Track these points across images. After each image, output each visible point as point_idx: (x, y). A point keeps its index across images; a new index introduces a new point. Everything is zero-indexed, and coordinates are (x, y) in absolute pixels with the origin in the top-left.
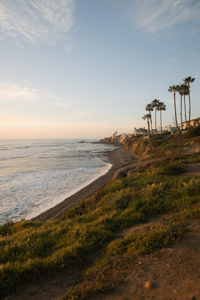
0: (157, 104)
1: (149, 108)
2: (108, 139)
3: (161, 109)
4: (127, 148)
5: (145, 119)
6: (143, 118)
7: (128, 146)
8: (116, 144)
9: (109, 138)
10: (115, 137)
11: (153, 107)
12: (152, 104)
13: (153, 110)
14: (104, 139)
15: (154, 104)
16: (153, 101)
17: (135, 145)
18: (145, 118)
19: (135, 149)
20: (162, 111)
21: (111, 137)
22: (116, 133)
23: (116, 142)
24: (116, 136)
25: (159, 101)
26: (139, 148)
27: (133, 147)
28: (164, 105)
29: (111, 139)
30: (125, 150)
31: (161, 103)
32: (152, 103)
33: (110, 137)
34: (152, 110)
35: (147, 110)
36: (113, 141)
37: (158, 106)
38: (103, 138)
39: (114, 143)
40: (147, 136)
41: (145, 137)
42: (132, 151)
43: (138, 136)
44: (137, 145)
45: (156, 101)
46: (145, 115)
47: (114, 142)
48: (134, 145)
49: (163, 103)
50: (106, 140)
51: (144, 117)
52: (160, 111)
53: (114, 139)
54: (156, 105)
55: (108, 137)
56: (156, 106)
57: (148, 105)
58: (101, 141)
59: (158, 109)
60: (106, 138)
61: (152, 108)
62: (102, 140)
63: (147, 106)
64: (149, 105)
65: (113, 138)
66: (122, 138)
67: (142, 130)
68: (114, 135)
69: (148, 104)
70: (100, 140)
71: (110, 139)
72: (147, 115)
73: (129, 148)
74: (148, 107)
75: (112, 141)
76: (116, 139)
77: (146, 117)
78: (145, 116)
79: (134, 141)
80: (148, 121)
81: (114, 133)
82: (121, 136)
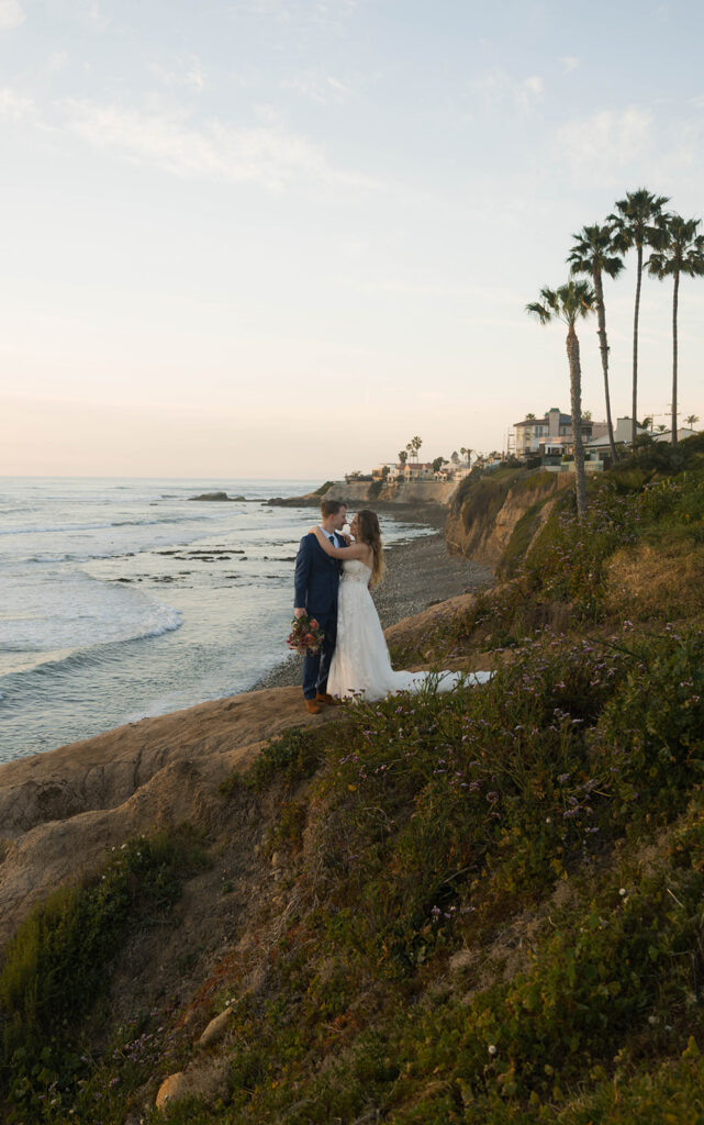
0: (651, 223)
1: (597, 257)
2: (368, 479)
3: (676, 266)
4: (463, 537)
5: (548, 315)
6: (536, 308)
7: (469, 524)
8: (412, 513)
9: (376, 473)
10: (407, 469)
11: (622, 244)
12: (613, 222)
13: (622, 273)
14: (342, 479)
15: (627, 224)
16: (622, 206)
17: (508, 517)
18: (551, 310)
19: (507, 543)
20: (684, 277)
21: (386, 470)
22: (417, 443)
23: (415, 503)
24: (411, 466)
26: (530, 536)
27: (498, 532)
29: (384, 479)
30: (450, 547)
31: (678, 221)
32: (611, 218)
33: (379, 468)
34: (615, 267)
35: (573, 266)
36: (396, 495)
37: (658, 239)
39: (402, 507)
42: (490, 553)
43: (535, 459)
44: (519, 514)
45: (639, 204)
46: (553, 290)
47: (399, 500)
48: (502, 515)
49: (693, 225)
50: (357, 484)
51: (543, 302)
52: (669, 279)
53: (400, 479)
54: (640, 234)
55: (367, 472)
56: (640, 242)
57: (589, 231)
58: (323, 490)
59: (657, 267)
60: (357, 478)
61: (618, 255)
62: (329, 484)
63: (579, 243)
64: (596, 237)
65: (394, 473)
66: (449, 478)
68: (403, 456)
69: (590, 225)
70: (320, 485)
71: (377, 479)
72: (564, 293)
73: (472, 533)
74: (583, 249)
75: (389, 493)
76: (413, 484)
77: (560, 303)
78: (551, 297)
79: (502, 491)
80: (566, 332)
81: (404, 449)
82: (443, 467)
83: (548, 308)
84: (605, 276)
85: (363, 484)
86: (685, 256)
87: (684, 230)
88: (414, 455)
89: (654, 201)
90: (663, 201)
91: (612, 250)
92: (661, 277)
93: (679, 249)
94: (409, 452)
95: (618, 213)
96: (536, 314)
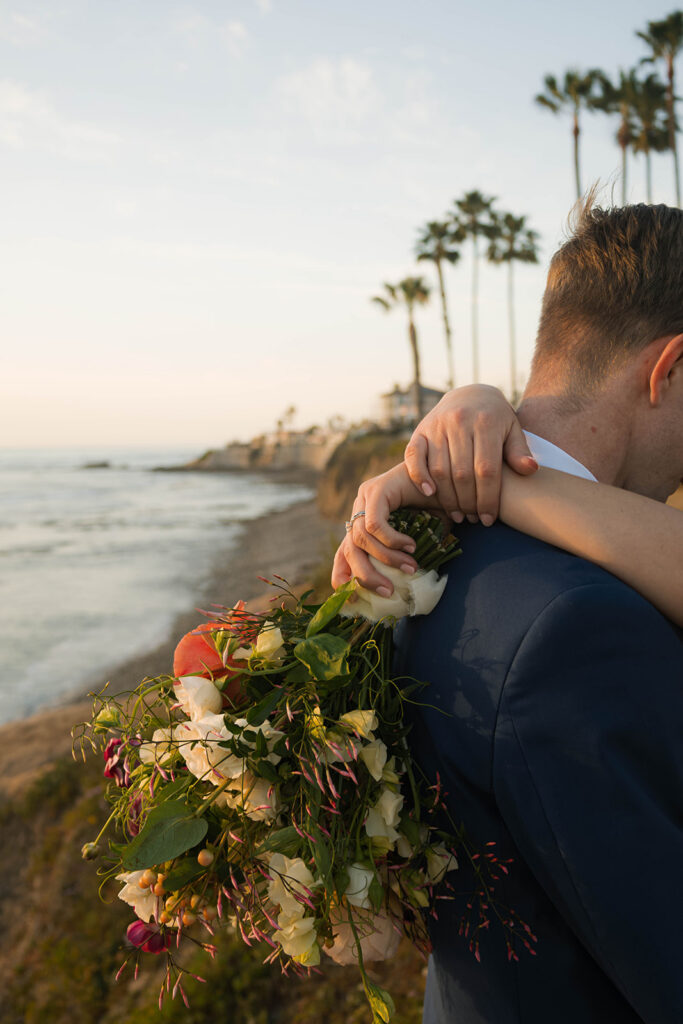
0: (484, 219)
1: (437, 248)
3: (510, 255)
4: (333, 503)
5: (389, 306)
6: (378, 300)
7: (339, 488)
8: (290, 477)
9: (254, 441)
10: (284, 436)
11: (459, 237)
12: (451, 219)
14: (224, 447)
15: (463, 220)
16: (460, 204)
18: (392, 302)
20: (517, 265)
21: (264, 438)
22: (292, 411)
23: (292, 467)
24: (288, 433)
25: (496, 201)
28: (530, 234)
29: (262, 446)
31: (509, 219)
32: (450, 214)
33: (257, 436)
34: (453, 257)
35: (418, 256)
36: (274, 460)
37: (492, 232)
38: (219, 444)
43: (395, 429)
45: (474, 202)
46: (395, 283)
47: (277, 465)
49: (521, 220)
50: (235, 452)
51: (384, 294)
52: (504, 266)
53: (278, 445)
54: (476, 228)
55: (245, 441)
56: (476, 235)
58: (204, 458)
59: (493, 256)
60: (236, 446)
61: (455, 246)
63: (422, 237)
64: (437, 231)
65: (272, 440)
68: (280, 423)
69: (431, 220)
71: (255, 446)
72: (403, 285)
74: (426, 241)
75: (267, 459)
76: (289, 451)
77: (400, 294)
78: (392, 290)
79: (368, 459)
81: (280, 417)
82: (317, 433)
83: (389, 299)
84: (446, 266)
85: (242, 451)
86: (517, 247)
87: (515, 224)
88: (289, 423)
89: (486, 200)
90: (493, 199)
91: (450, 242)
93: (511, 240)
94: (284, 421)
95: (456, 210)
96: (379, 307)
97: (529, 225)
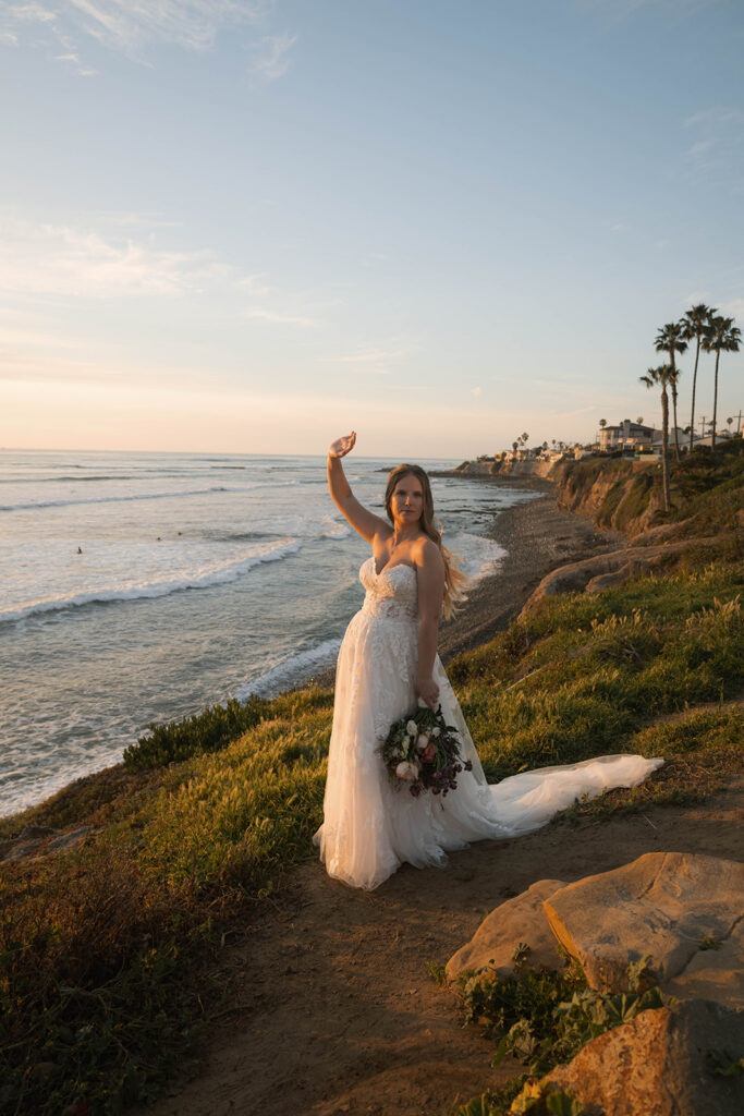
0: (706, 323)
1: (671, 341)
2: (493, 459)
3: (718, 346)
4: (569, 499)
5: (651, 383)
6: (645, 379)
7: (573, 491)
8: (523, 483)
9: (497, 456)
10: (519, 454)
11: (688, 335)
12: (683, 323)
13: (686, 350)
14: (475, 460)
15: (692, 324)
16: (689, 314)
17: (600, 489)
18: (654, 380)
19: (599, 504)
20: (723, 352)
21: (504, 455)
22: (525, 437)
23: (524, 476)
24: (522, 452)
25: (714, 311)
26: (618, 500)
27: (593, 497)
28: (734, 331)
29: (503, 460)
30: (559, 505)
31: (720, 319)
32: (683, 320)
33: (499, 453)
34: (682, 347)
35: (659, 348)
36: (511, 471)
37: (709, 332)
38: (472, 457)
39: (515, 478)
40: (651, 453)
41: (645, 458)
42: (588, 510)
43: (615, 453)
44: (607, 487)
45: (700, 312)
46: (655, 369)
47: (513, 474)
48: (596, 486)
49: (729, 321)
50: (484, 463)
51: (649, 376)
52: (714, 353)
53: (514, 460)
54: (700, 330)
55: (491, 455)
56: (699, 334)
57: (667, 327)
58: (462, 467)
59: (707, 347)
60: (484, 459)
61: (685, 340)
62: (467, 463)
63: (662, 334)
64: (672, 330)
65: (510, 456)
66: (547, 459)
67: (631, 430)
68: (515, 445)
69: (669, 323)
70: (460, 463)
71: (498, 460)
72: (661, 370)
73: (575, 497)
74: (664, 337)
75: (506, 470)
76: (522, 464)
77: (658, 376)
78: (653, 373)
79: (595, 473)
80: (661, 392)
81: (516, 441)
82: (542, 452)
83: (651, 378)
84: (677, 353)
85: (488, 463)
86: (724, 340)
87: (723, 324)
88: (522, 444)
89: (708, 311)
91: (681, 337)
92: (708, 351)
93: (721, 335)
94: (519, 443)
95: (686, 318)
96: (645, 382)
97: (733, 326)
